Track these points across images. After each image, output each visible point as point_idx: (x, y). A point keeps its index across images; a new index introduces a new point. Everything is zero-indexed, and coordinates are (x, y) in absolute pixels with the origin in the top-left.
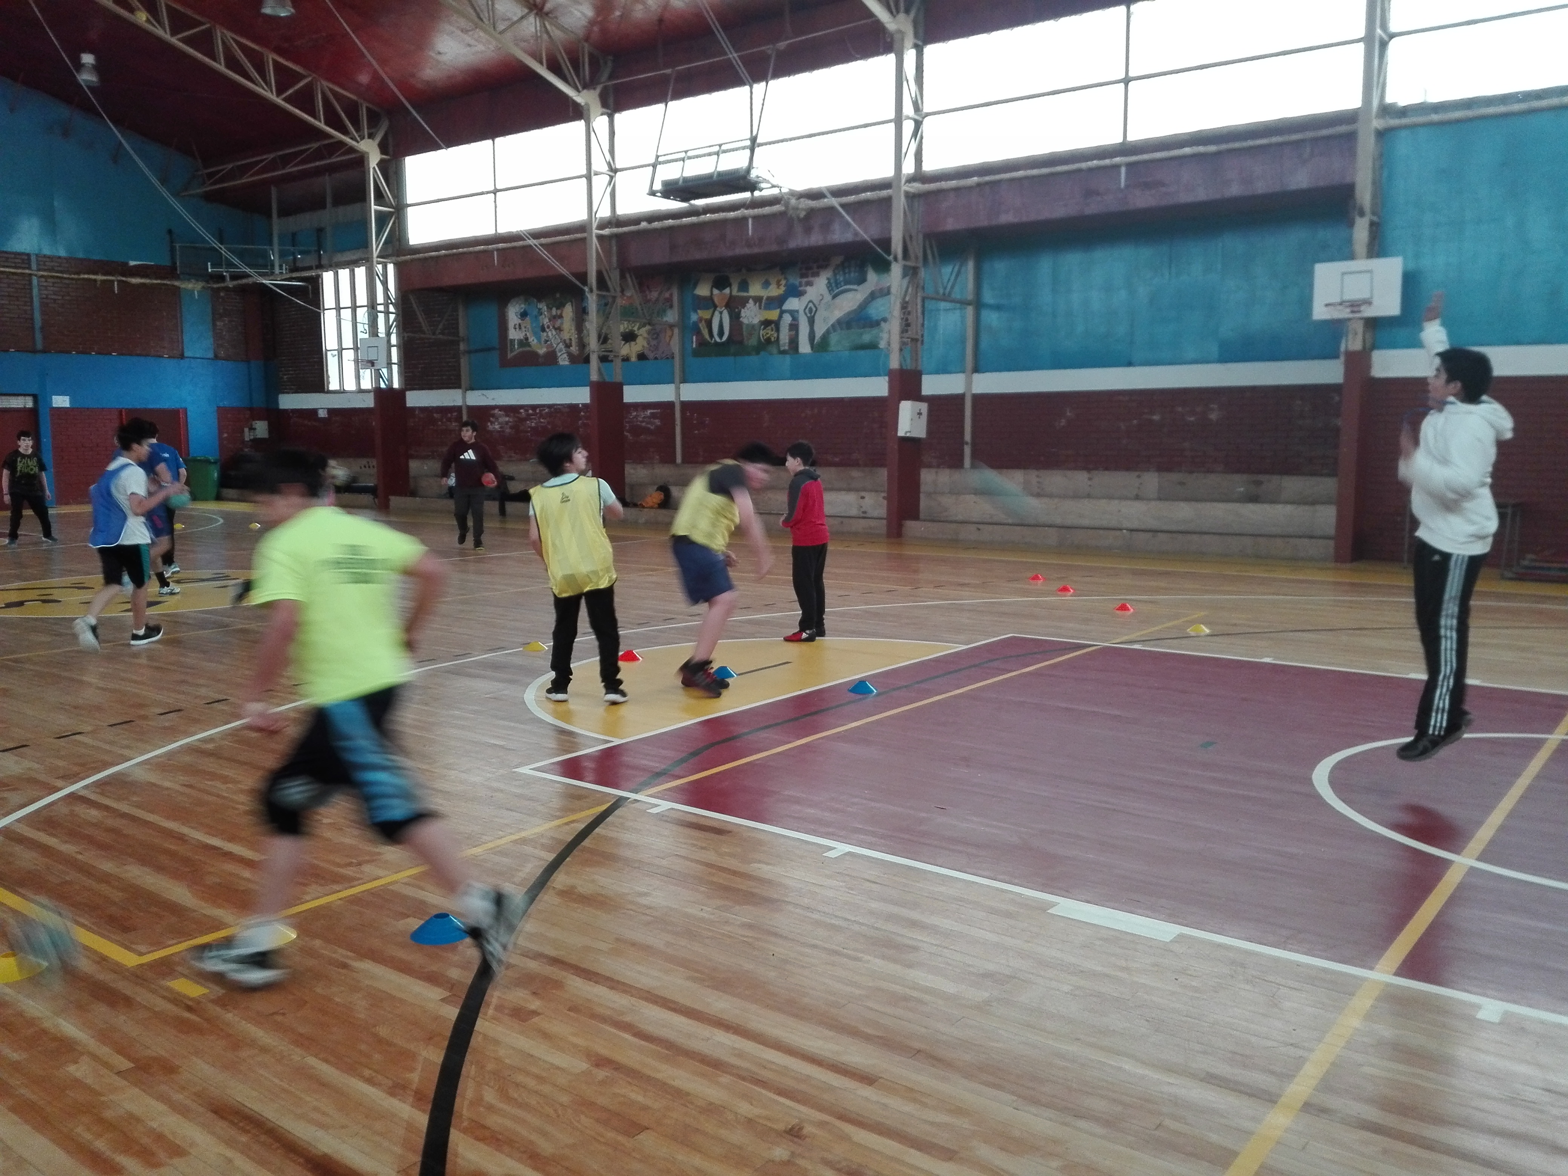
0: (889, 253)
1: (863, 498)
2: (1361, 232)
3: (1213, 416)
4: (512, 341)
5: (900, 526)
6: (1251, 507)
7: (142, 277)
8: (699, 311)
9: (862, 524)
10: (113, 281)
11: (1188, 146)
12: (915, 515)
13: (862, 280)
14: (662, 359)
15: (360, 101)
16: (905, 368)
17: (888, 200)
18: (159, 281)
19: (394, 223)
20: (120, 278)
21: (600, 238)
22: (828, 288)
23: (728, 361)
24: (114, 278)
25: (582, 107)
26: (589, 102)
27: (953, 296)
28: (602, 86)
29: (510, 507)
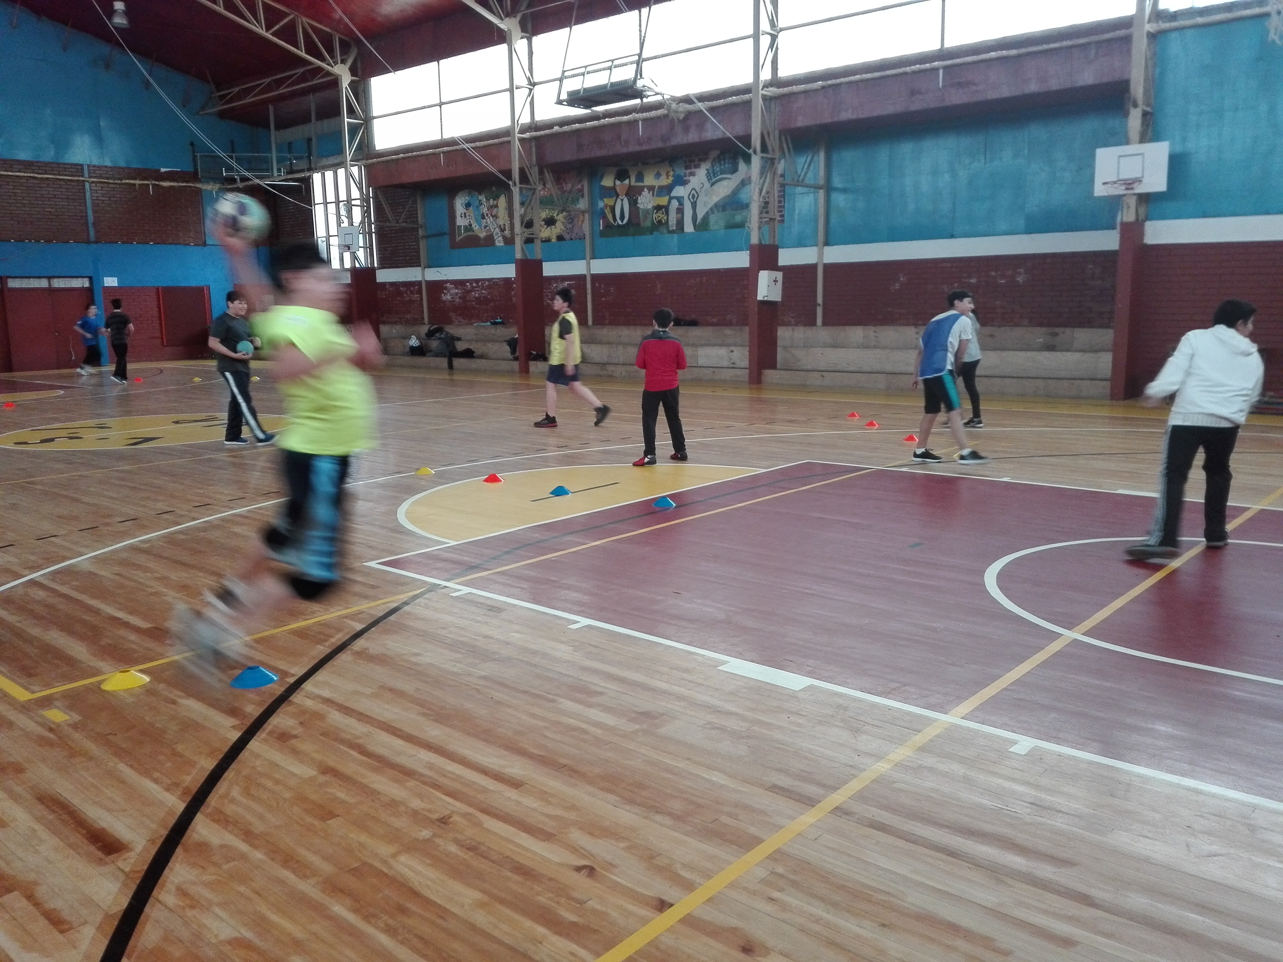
0: (749, 147)
1: (732, 351)
2: (1135, 120)
3: (1020, 279)
4: (459, 227)
5: (760, 374)
6: (1047, 354)
7: (172, 181)
8: (605, 199)
9: (732, 372)
10: (148, 185)
11: (993, 51)
12: (773, 365)
13: (735, 170)
14: (576, 239)
15: (333, 33)
16: (763, 243)
17: (748, 103)
18: (184, 184)
19: (363, 132)
20: (154, 182)
21: (522, 140)
22: (707, 177)
23: (628, 240)
24: (149, 182)
25: (505, 32)
26: (511, 28)
27: (807, 181)
28: (521, 13)
29: (457, 362)
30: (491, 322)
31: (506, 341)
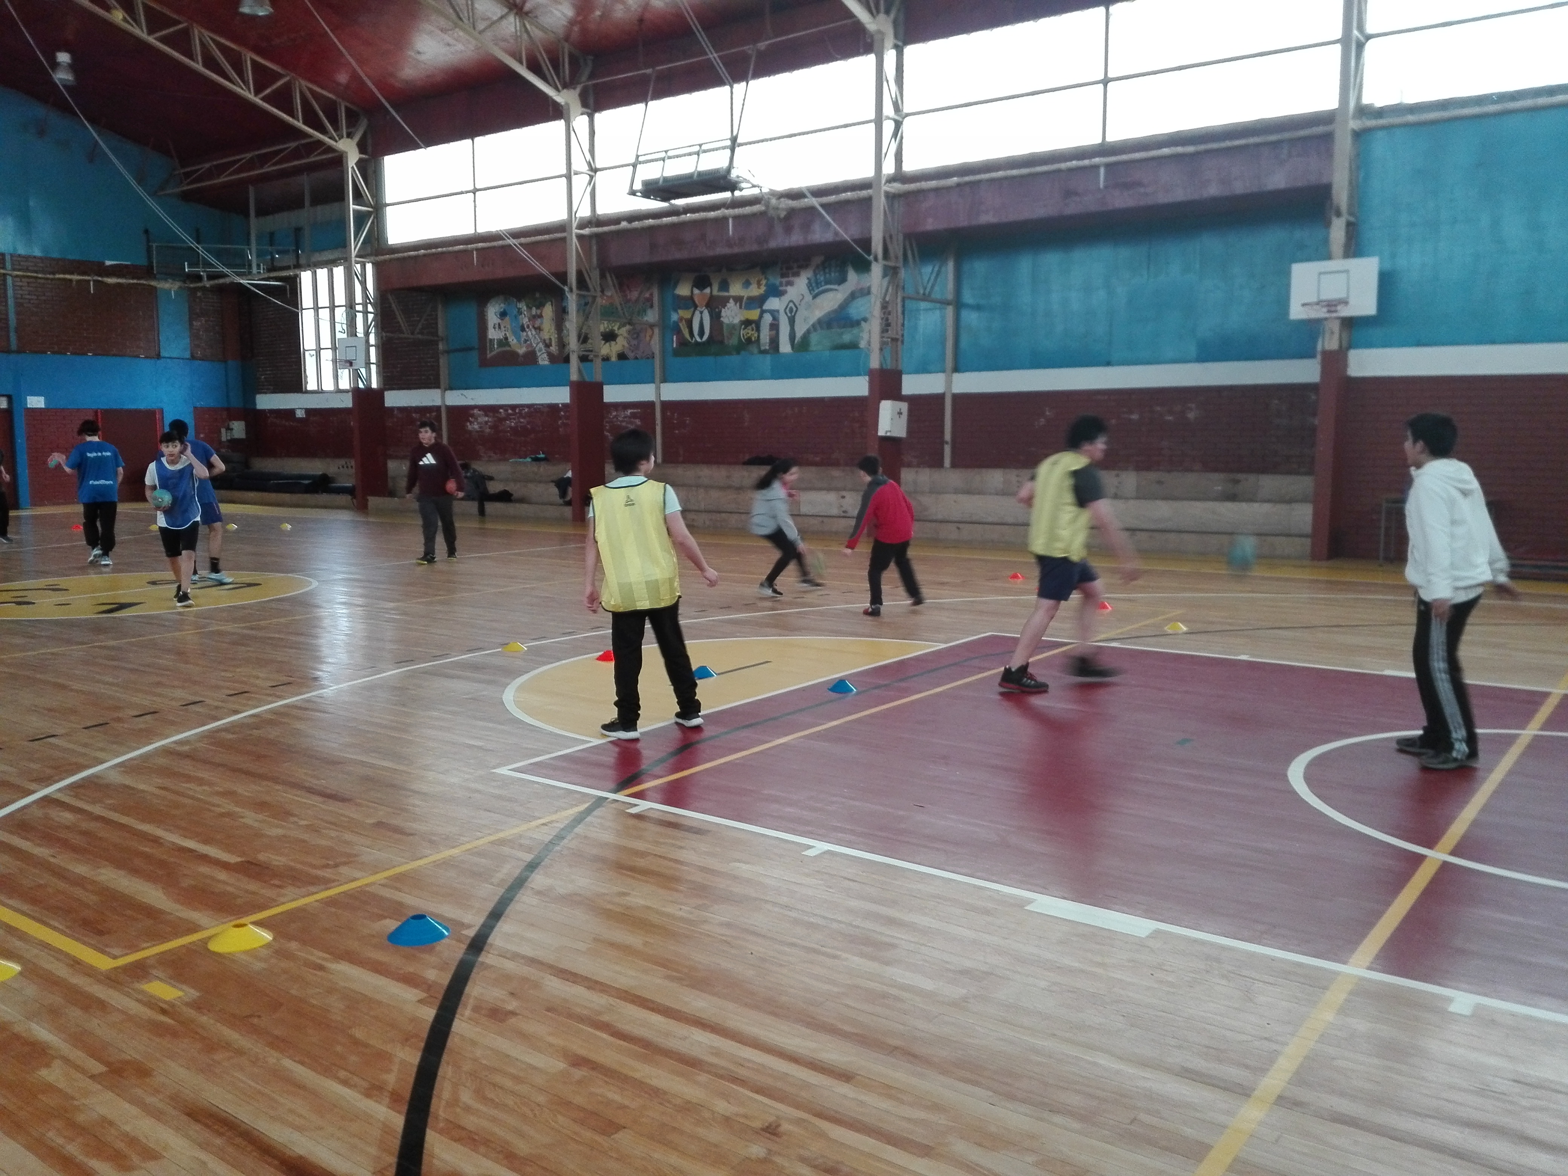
0: (869, 253)
1: (843, 497)
2: (1338, 231)
3: (1191, 415)
4: (492, 341)
6: (1230, 505)
7: (119, 276)
8: (679, 311)
9: (843, 523)
10: (89, 281)
11: (1166, 147)
13: (842, 280)
14: (642, 358)
15: (339, 100)
16: (885, 367)
17: (869, 199)
18: (135, 281)
19: (373, 223)
20: (96, 278)
21: (580, 237)
22: (808, 287)
23: (710, 360)
24: (89, 278)
25: (562, 106)
26: (569, 102)
27: (933, 296)
28: (582, 85)
29: (490, 507)
30: (532, 458)
31: (552, 481)
